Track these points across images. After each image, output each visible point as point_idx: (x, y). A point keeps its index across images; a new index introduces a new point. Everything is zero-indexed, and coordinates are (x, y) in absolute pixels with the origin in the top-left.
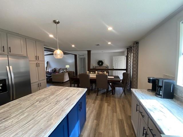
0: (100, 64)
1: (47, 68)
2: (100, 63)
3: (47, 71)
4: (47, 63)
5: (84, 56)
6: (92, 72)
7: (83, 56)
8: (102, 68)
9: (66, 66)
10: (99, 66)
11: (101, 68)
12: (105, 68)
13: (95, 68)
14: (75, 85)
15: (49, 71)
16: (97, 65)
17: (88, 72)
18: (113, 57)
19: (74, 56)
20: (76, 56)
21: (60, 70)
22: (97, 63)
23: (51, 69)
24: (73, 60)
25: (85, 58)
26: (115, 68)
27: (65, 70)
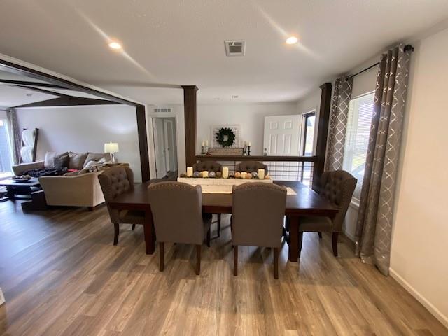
0: (226, 139)
1: (38, 154)
2: (226, 136)
3: (37, 162)
4: (37, 133)
5: (169, 110)
6: (205, 173)
7: (167, 113)
8: (229, 154)
9: (106, 145)
10: (220, 146)
11: (228, 152)
12: (240, 154)
13: (208, 153)
14: (137, 225)
15: (46, 164)
16: (214, 144)
17: (190, 169)
18: (266, 118)
19: (134, 108)
20: (140, 110)
21: (84, 158)
22: (214, 136)
23: (52, 156)
24: (133, 126)
25: (174, 119)
26: (269, 154)
27: (103, 160)
